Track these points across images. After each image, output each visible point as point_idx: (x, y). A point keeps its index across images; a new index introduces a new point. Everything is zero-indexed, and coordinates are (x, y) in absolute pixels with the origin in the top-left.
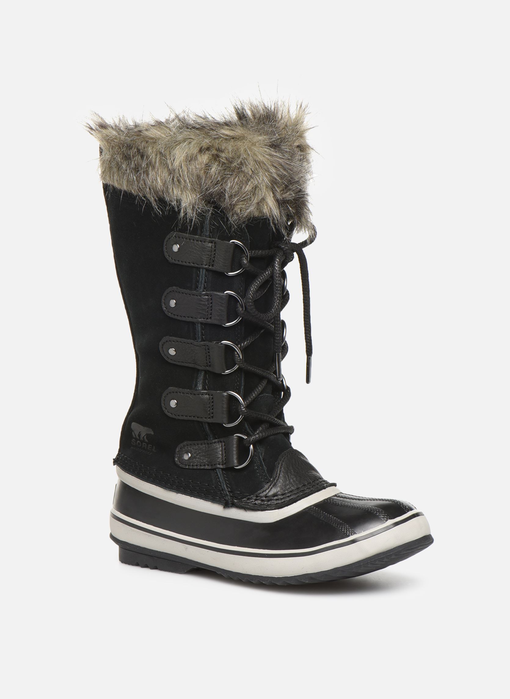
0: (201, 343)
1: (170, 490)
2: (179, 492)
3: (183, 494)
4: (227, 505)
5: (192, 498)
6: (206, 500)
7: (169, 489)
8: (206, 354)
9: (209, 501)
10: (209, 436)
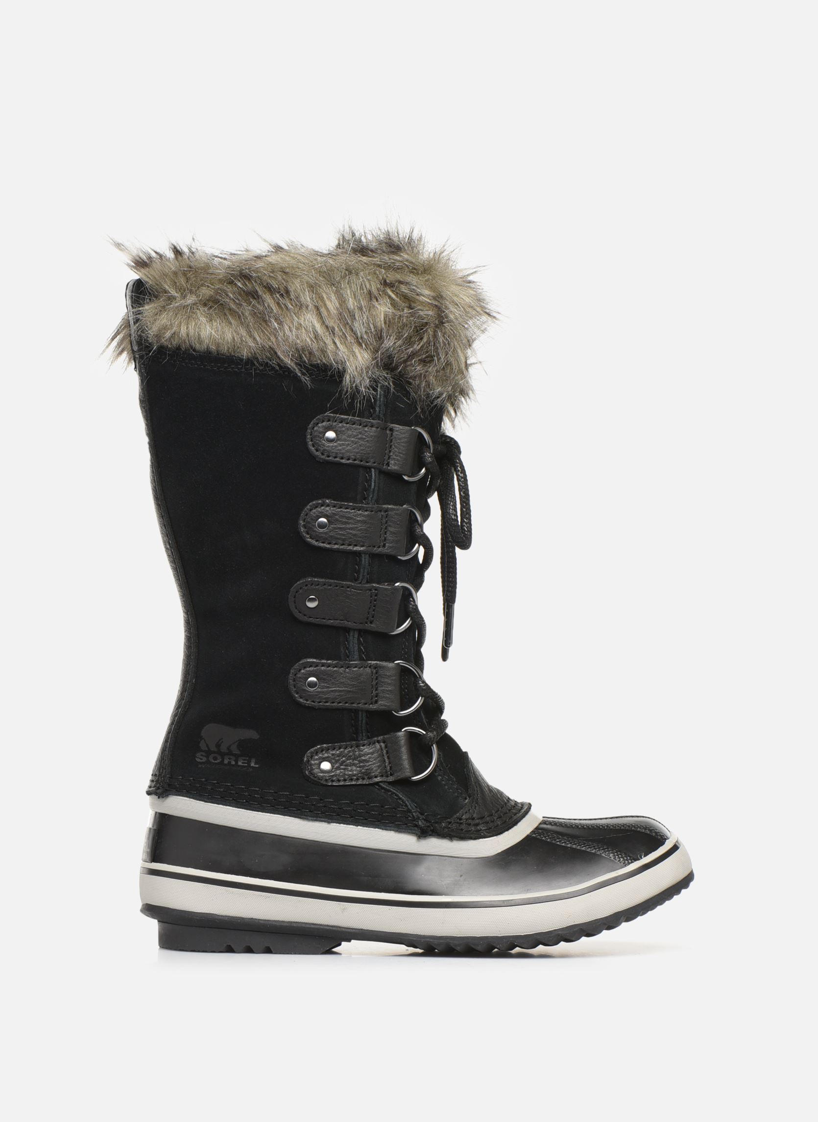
0: (367, 586)
1: (315, 819)
2: (334, 821)
3: (340, 823)
4: (423, 834)
5: (359, 827)
6: (386, 828)
7: (313, 817)
8: (371, 603)
9: (391, 830)
10: (362, 733)
